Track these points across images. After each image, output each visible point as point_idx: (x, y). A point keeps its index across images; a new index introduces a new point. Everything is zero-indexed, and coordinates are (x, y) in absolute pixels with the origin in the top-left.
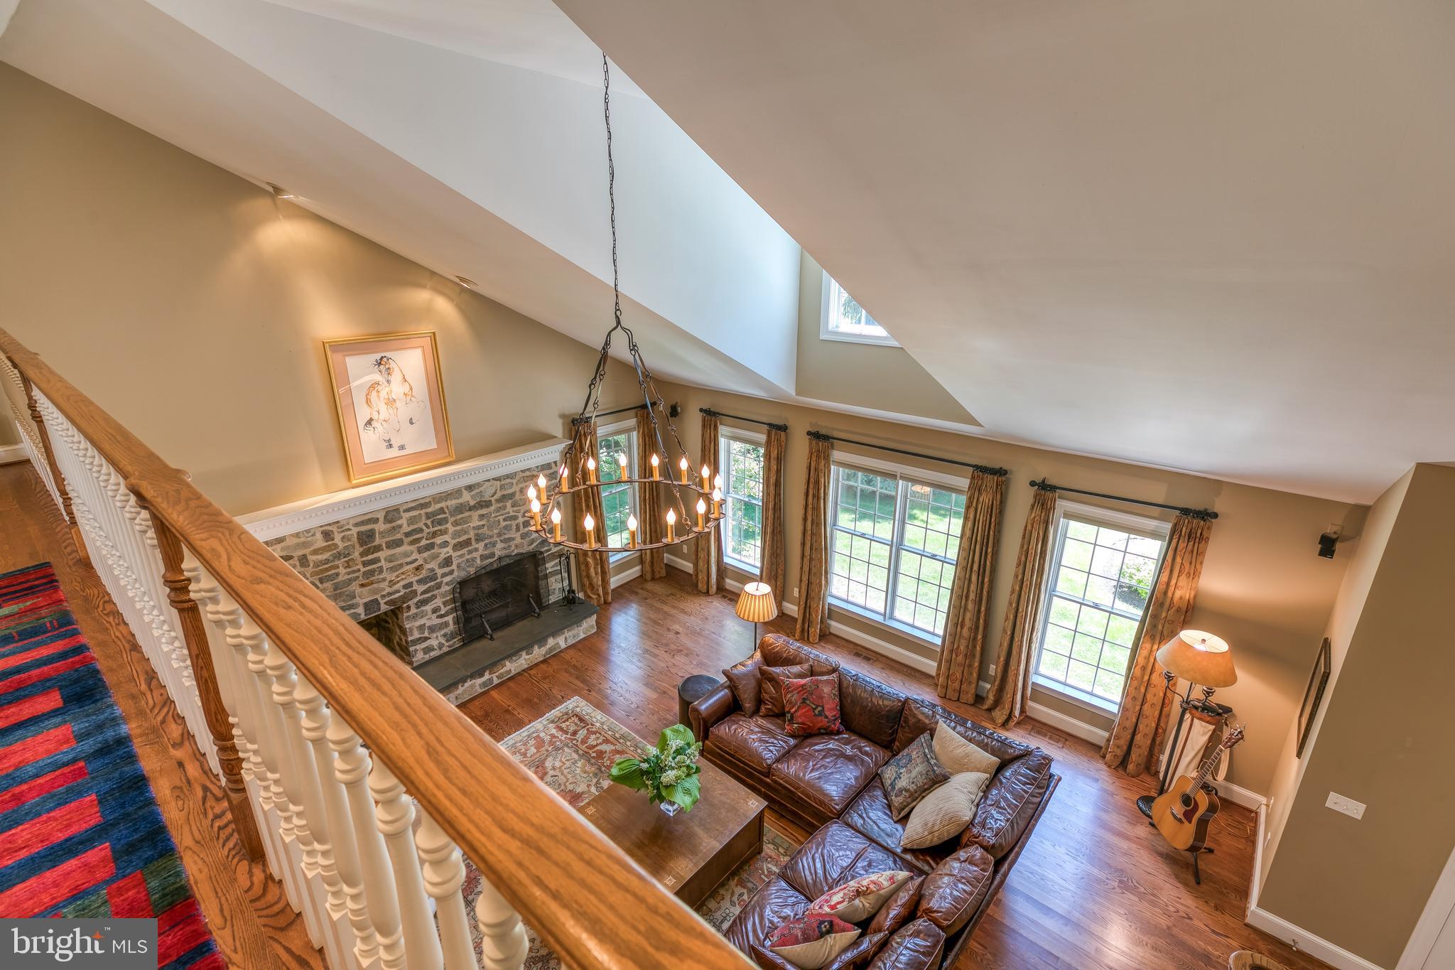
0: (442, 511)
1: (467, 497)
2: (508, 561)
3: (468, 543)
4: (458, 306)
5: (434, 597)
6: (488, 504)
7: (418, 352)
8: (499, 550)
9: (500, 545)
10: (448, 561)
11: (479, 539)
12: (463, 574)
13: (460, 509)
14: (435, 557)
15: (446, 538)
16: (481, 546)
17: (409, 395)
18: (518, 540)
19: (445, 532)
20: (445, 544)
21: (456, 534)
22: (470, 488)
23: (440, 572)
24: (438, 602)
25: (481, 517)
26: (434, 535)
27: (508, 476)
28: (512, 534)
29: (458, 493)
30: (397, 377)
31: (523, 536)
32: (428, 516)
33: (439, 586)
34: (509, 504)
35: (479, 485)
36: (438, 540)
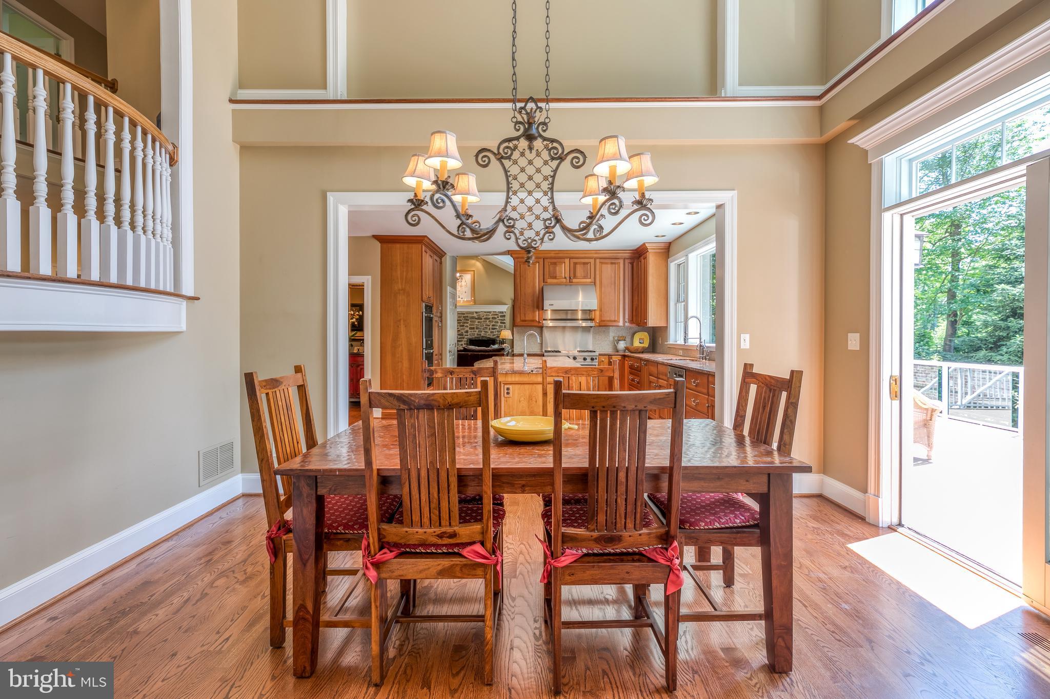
0: (467, 317)
1: (475, 315)
2: (483, 339)
3: (473, 328)
4: (483, 265)
5: (462, 341)
6: (481, 319)
7: (470, 275)
8: (483, 334)
9: (483, 332)
10: (467, 332)
11: (477, 328)
12: (471, 337)
13: (473, 318)
14: (464, 329)
15: (468, 325)
16: (477, 330)
17: (466, 286)
18: (489, 333)
19: (468, 323)
20: (467, 326)
21: (470, 325)
22: (476, 313)
23: (464, 334)
24: (463, 343)
25: (479, 322)
26: (465, 323)
27: (488, 312)
28: (488, 330)
29: (472, 313)
30: (463, 280)
31: (491, 332)
32: (464, 317)
33: (464, 338)
34: (488, 321)
35: (479, 312)
36: (466, 325)
